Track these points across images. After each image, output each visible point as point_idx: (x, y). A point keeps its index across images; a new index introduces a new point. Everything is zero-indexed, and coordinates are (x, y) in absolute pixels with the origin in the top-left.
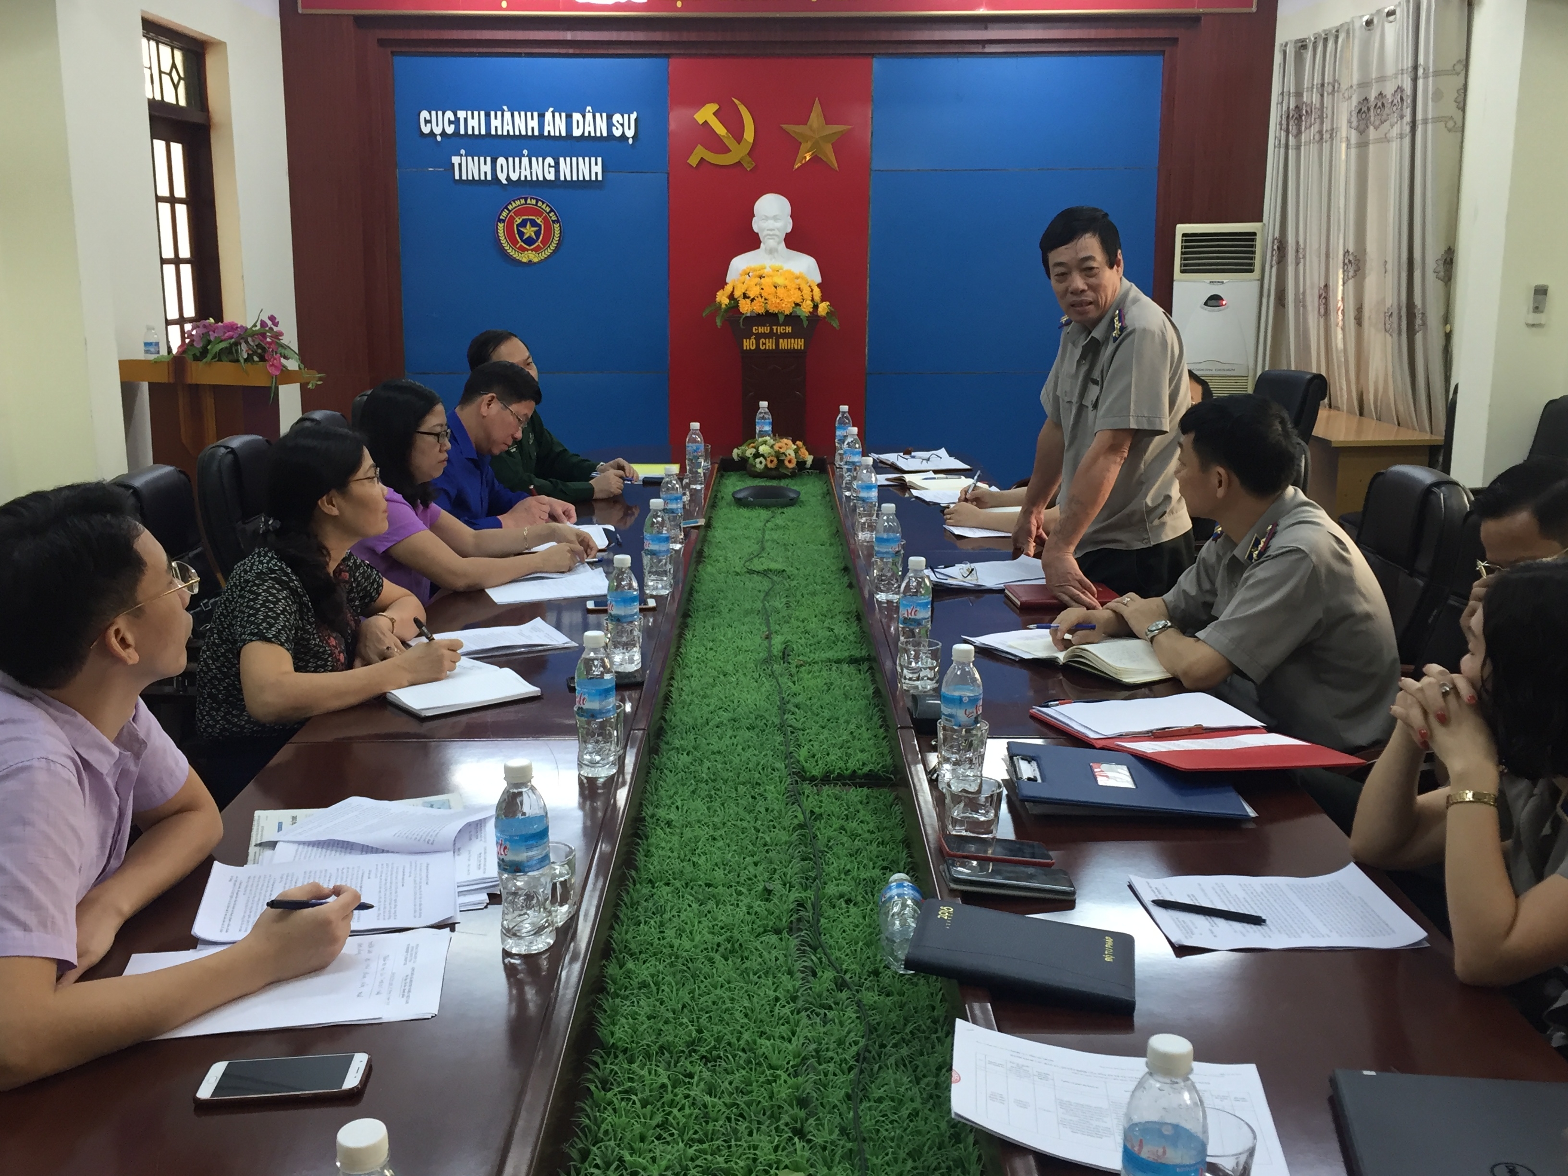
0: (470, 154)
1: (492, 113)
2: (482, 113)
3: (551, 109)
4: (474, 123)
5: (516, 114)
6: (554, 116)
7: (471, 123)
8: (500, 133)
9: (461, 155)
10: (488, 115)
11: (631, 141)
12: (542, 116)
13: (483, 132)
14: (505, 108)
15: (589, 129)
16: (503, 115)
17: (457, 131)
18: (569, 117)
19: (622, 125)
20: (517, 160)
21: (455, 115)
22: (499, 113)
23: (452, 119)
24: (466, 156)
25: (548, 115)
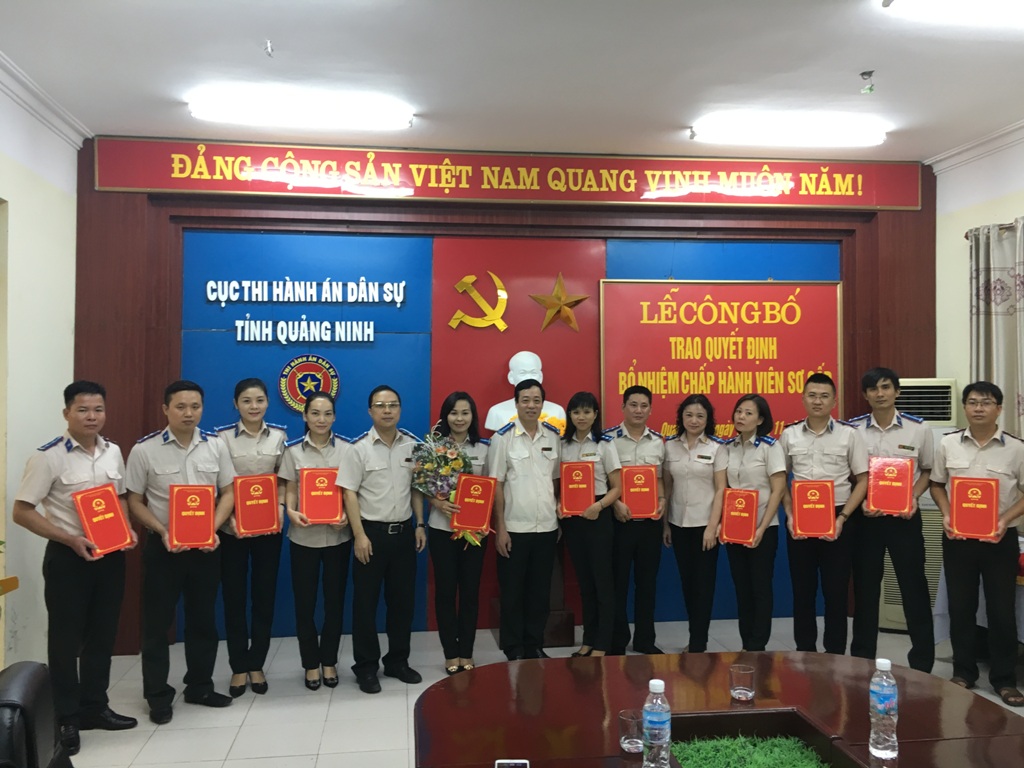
0: (254, 318)
1: (275, 283)
2: (266, 283)
3: (328, 279)
4: (259, 291)
5: (297, 283)
6: (331, 285)
7: (255, 291)
8: (281, 299)
9: (245, 319)
10: (270, 285)
11: (399, 305)
12: (320, 285)
13: (266, 299)
14: (287, 278)
15: (363, 296)
16: (284, 285)
17: (241, 300)
18: (345, 286)
19: (392, 292)
20: (296, 323)
21: (240, 284)
22: (281, 283)
23: (237, 287)
24: (250, 320)
25: (326, 285)
